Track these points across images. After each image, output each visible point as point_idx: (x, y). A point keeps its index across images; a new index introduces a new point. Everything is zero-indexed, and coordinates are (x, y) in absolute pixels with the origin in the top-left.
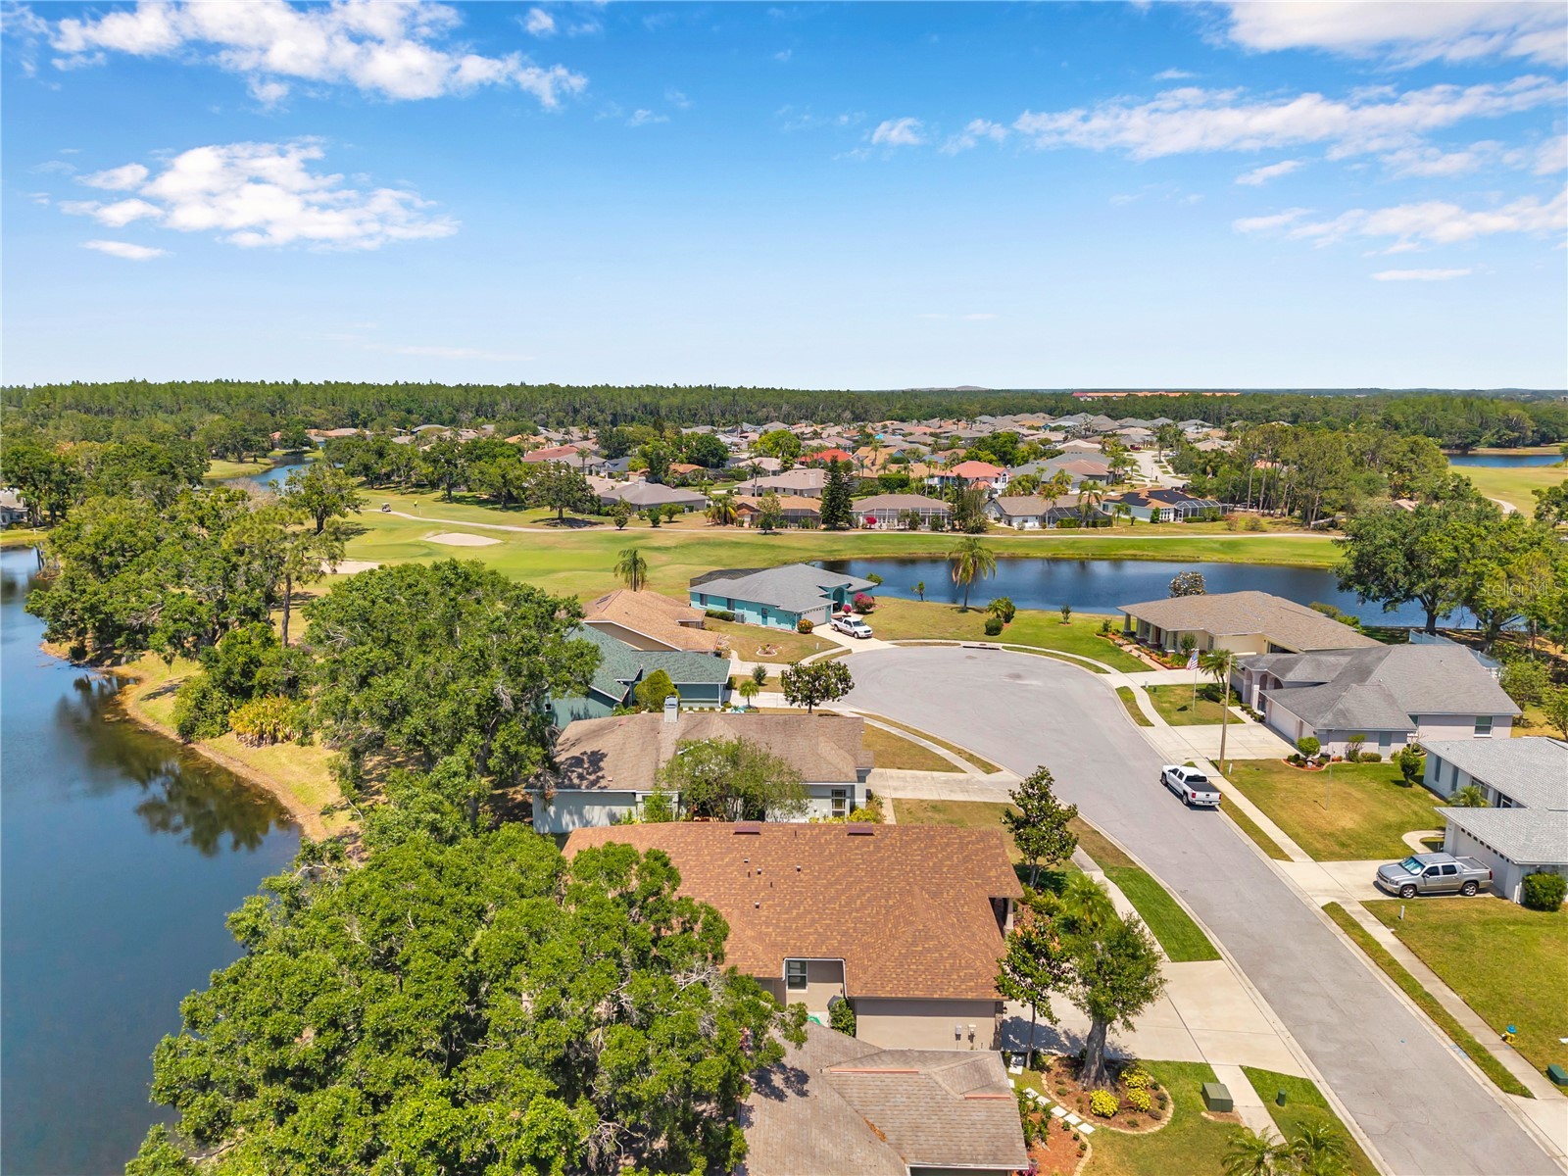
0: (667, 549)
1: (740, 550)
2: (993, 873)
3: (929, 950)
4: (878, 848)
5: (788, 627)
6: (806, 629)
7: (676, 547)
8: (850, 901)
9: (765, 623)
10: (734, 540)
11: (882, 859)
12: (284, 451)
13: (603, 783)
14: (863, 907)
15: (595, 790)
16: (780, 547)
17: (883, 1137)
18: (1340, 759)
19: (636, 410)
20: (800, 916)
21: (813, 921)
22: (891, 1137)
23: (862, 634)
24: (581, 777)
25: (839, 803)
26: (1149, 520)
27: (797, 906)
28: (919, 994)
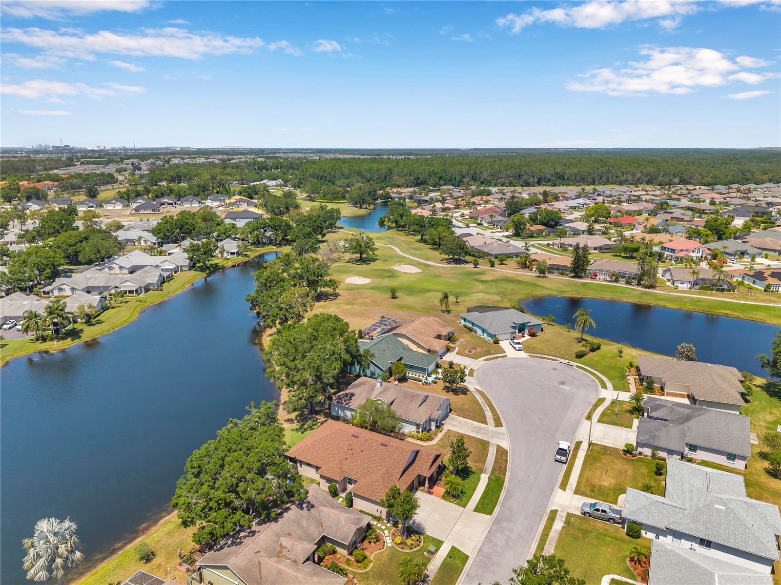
0: (487, 282)
1: (519, 286)
2: (424, 467)
3: (376, 485)
4: (386, 451)
5: (490, 339)
6: (497, 342)
7: (491, 281)
8: (370, 465)
9: (483, 335)
10: (520, 279)
11: (385, 455)
12: (381, 201)
13: (350, 404)
14: (372, 468)
15: (347, 406)
16: (539, 286)
17: (322, 526)
18: (647, 456)
19: (552, 176)
20: (355, 465)
21: (357, 468)
22: (324, 527)
23: (517, 349)
24: (345, 401)
25: (418, 428)
26: (763, 289)
27: (355, 462)
28: (366, 496)
